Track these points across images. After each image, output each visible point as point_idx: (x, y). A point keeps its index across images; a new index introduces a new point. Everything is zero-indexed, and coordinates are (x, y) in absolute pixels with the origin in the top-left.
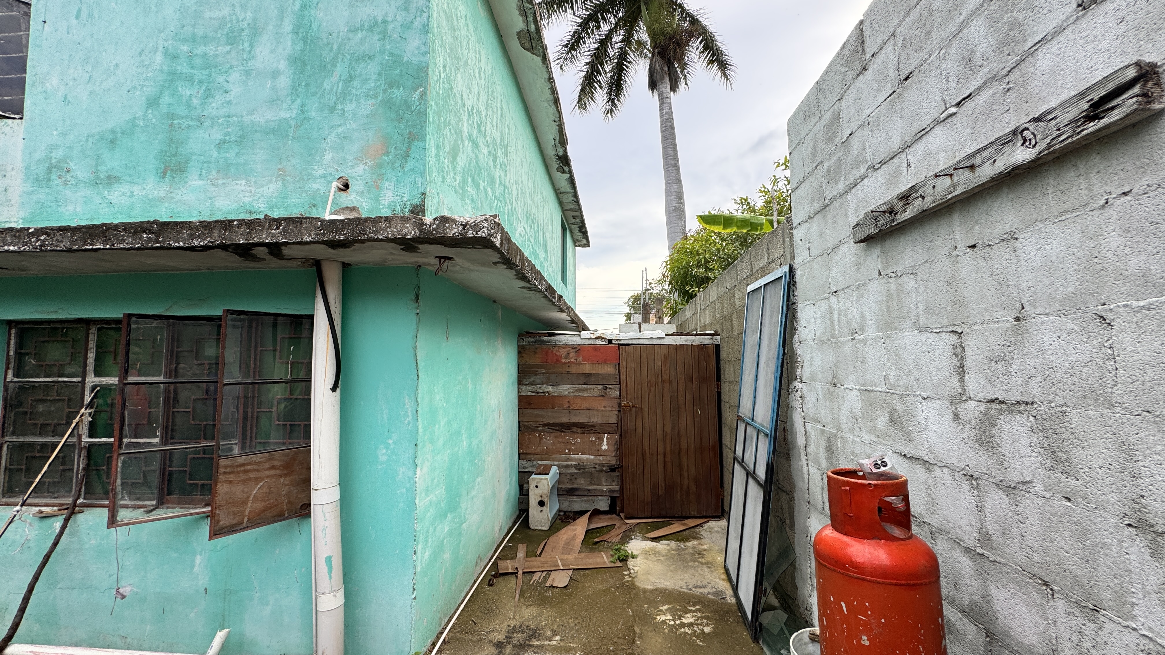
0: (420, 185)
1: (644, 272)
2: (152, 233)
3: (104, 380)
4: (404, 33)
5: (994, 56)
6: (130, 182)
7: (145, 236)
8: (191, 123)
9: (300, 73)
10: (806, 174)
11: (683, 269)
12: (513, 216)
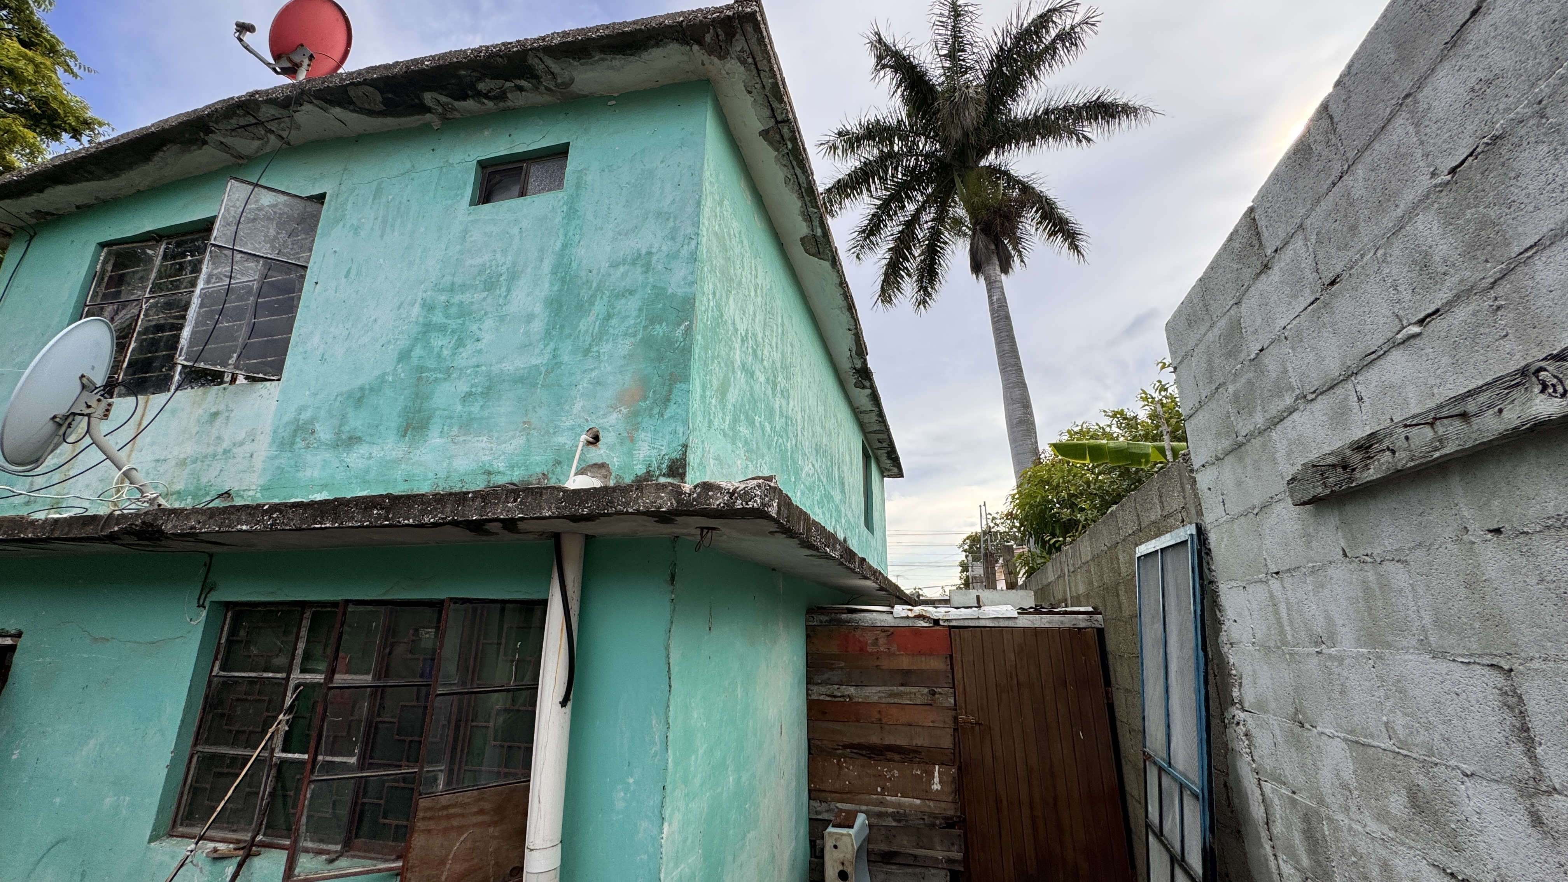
0: (681, 435)
1: (983, 508)
2: (382, 509)
3: (309, 677)
4: (669, 263)
5: (1464, 262)
6: (370, 443)
7: (375, 512)
8: (438, 376)
9: (556, 315)
10: (1203, 398)
11: (1037, 506)
12: (798, 452)
